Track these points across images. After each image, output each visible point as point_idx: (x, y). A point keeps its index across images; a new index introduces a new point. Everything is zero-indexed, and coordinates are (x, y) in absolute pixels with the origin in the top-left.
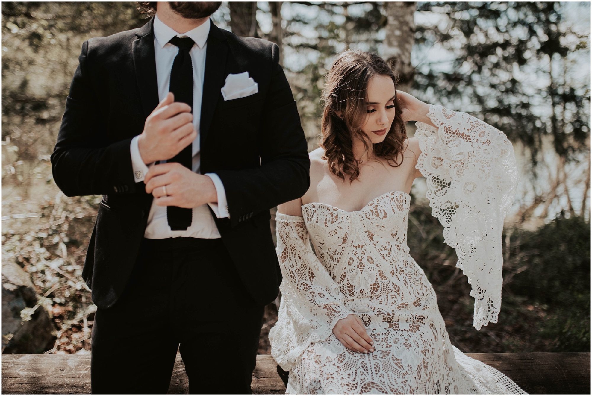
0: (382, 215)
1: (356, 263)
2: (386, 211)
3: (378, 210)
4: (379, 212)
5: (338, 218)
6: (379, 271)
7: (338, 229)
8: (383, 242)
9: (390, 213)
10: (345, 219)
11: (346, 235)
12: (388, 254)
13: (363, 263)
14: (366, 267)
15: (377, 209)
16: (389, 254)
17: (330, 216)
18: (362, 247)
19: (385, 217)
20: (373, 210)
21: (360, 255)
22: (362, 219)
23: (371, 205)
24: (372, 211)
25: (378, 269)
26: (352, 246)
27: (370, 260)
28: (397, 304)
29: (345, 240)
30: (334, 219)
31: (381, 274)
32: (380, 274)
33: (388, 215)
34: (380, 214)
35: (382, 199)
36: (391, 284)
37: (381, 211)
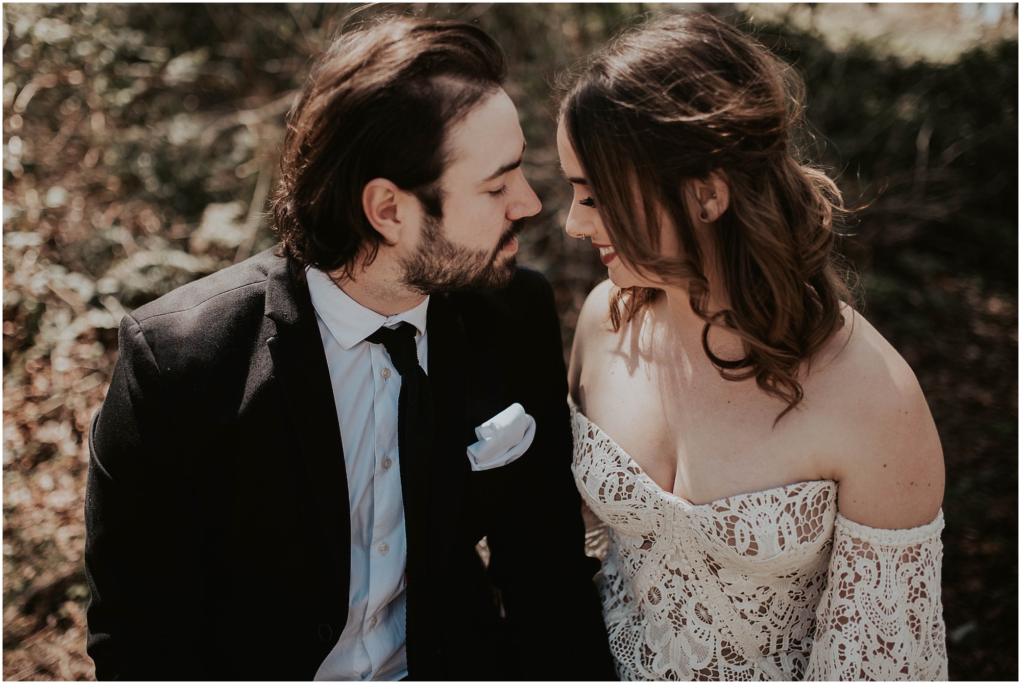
2: (757, 540)
3: (737, 531)
4: (737, 537)
5: (633, 494)
6: (724, 643)
13: (683, 613)
14: (690, 627)
15: (733, 526)
17: (614, 479)
23: (720, 509)
26: (662, 566)
30: (624, 490)
32: (724, 652)
33: (761, 550)
35: (756, 503)
37: (742, 535)
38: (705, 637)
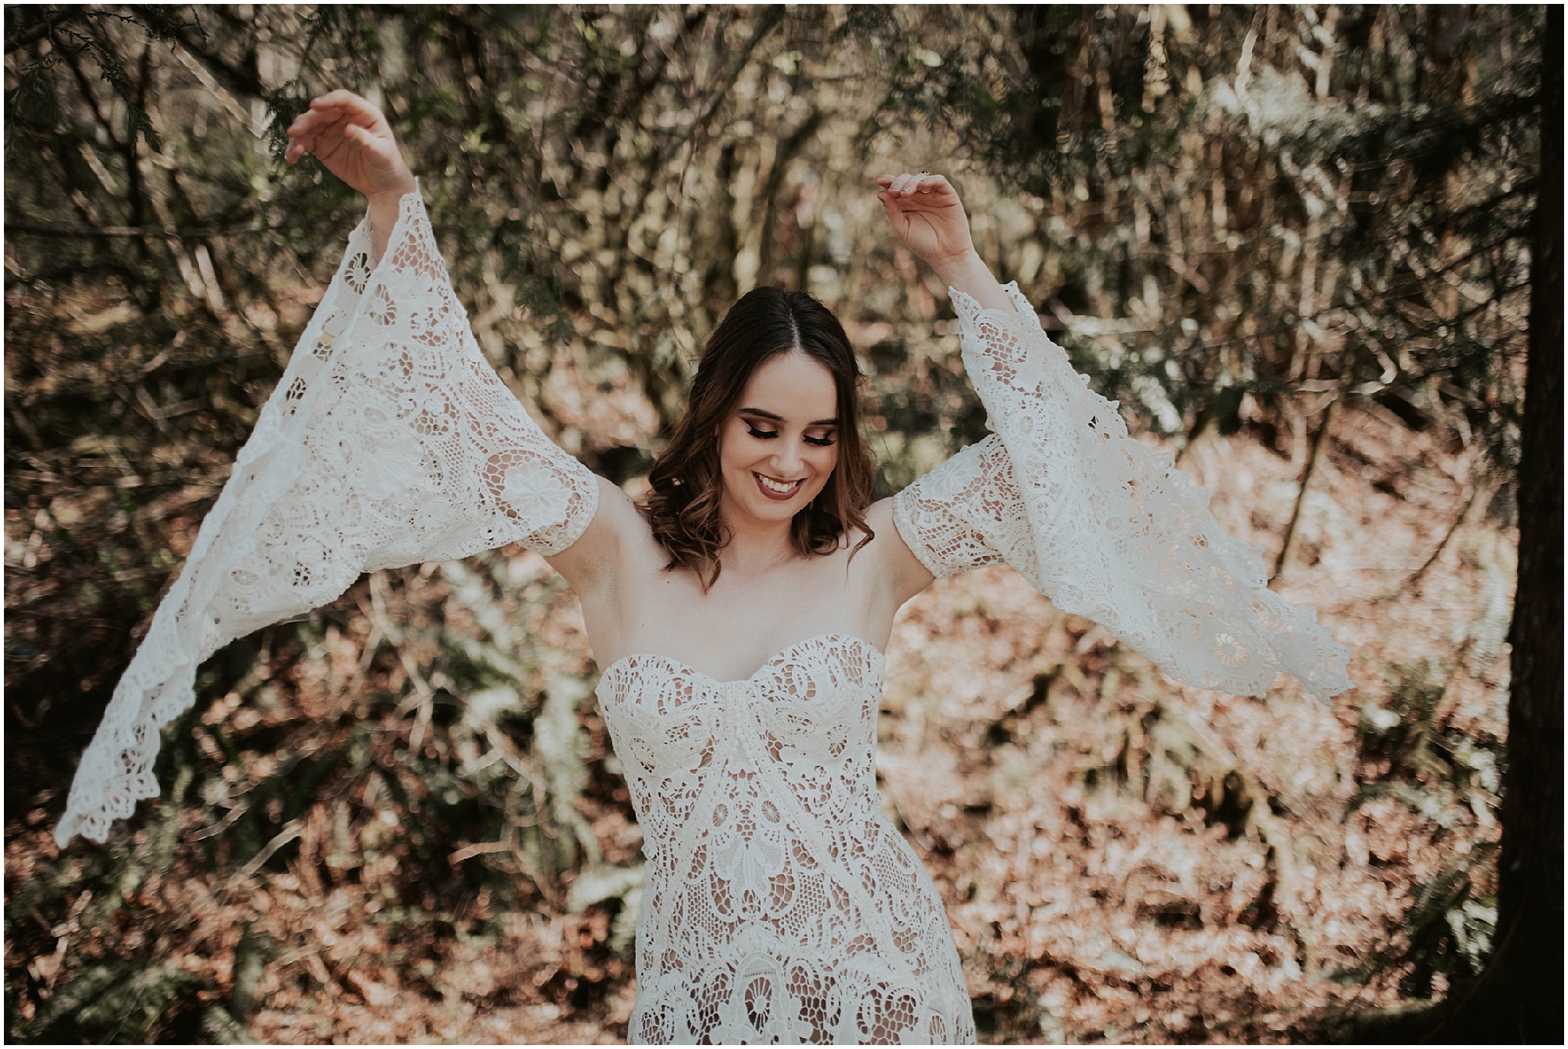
0: (802, 690)
1: (734, 817)
3: (794, 677)
5: (693, 694)
6: (794, 841)
7: (691, 723)
8: (804, 766)
9: (823, 685)
10: (710, 697)
11: (710, 743)
12: (818, 798)
16: (823, 797)
17: (671, 686)
18: (750, 775)
19: (811, 693)
20: (782, 675)
21: (743, 798)
22: (754, 700)
24: (779, 679)
25: (790, 836)
26: (726, 774)
27: (770, 811)
28: (846, 942)
29: (706, 758)
31: (802, 853)
32: (796, 851)
34: (797, 686)
36: (826, 884)
38: (775, 838)
